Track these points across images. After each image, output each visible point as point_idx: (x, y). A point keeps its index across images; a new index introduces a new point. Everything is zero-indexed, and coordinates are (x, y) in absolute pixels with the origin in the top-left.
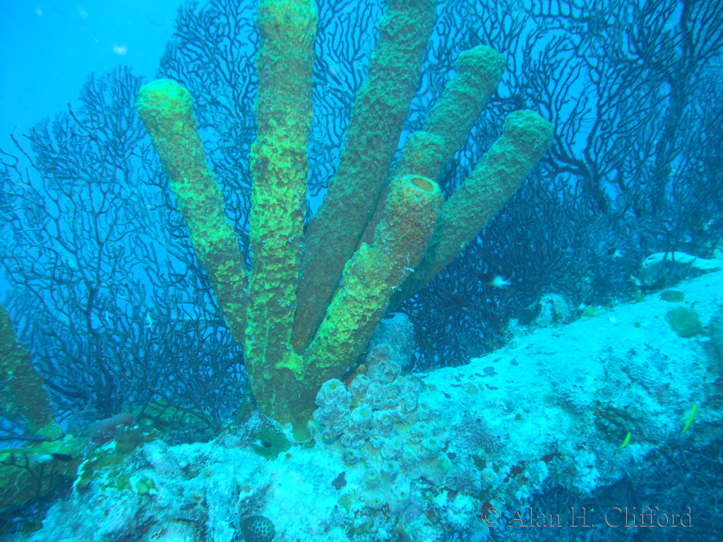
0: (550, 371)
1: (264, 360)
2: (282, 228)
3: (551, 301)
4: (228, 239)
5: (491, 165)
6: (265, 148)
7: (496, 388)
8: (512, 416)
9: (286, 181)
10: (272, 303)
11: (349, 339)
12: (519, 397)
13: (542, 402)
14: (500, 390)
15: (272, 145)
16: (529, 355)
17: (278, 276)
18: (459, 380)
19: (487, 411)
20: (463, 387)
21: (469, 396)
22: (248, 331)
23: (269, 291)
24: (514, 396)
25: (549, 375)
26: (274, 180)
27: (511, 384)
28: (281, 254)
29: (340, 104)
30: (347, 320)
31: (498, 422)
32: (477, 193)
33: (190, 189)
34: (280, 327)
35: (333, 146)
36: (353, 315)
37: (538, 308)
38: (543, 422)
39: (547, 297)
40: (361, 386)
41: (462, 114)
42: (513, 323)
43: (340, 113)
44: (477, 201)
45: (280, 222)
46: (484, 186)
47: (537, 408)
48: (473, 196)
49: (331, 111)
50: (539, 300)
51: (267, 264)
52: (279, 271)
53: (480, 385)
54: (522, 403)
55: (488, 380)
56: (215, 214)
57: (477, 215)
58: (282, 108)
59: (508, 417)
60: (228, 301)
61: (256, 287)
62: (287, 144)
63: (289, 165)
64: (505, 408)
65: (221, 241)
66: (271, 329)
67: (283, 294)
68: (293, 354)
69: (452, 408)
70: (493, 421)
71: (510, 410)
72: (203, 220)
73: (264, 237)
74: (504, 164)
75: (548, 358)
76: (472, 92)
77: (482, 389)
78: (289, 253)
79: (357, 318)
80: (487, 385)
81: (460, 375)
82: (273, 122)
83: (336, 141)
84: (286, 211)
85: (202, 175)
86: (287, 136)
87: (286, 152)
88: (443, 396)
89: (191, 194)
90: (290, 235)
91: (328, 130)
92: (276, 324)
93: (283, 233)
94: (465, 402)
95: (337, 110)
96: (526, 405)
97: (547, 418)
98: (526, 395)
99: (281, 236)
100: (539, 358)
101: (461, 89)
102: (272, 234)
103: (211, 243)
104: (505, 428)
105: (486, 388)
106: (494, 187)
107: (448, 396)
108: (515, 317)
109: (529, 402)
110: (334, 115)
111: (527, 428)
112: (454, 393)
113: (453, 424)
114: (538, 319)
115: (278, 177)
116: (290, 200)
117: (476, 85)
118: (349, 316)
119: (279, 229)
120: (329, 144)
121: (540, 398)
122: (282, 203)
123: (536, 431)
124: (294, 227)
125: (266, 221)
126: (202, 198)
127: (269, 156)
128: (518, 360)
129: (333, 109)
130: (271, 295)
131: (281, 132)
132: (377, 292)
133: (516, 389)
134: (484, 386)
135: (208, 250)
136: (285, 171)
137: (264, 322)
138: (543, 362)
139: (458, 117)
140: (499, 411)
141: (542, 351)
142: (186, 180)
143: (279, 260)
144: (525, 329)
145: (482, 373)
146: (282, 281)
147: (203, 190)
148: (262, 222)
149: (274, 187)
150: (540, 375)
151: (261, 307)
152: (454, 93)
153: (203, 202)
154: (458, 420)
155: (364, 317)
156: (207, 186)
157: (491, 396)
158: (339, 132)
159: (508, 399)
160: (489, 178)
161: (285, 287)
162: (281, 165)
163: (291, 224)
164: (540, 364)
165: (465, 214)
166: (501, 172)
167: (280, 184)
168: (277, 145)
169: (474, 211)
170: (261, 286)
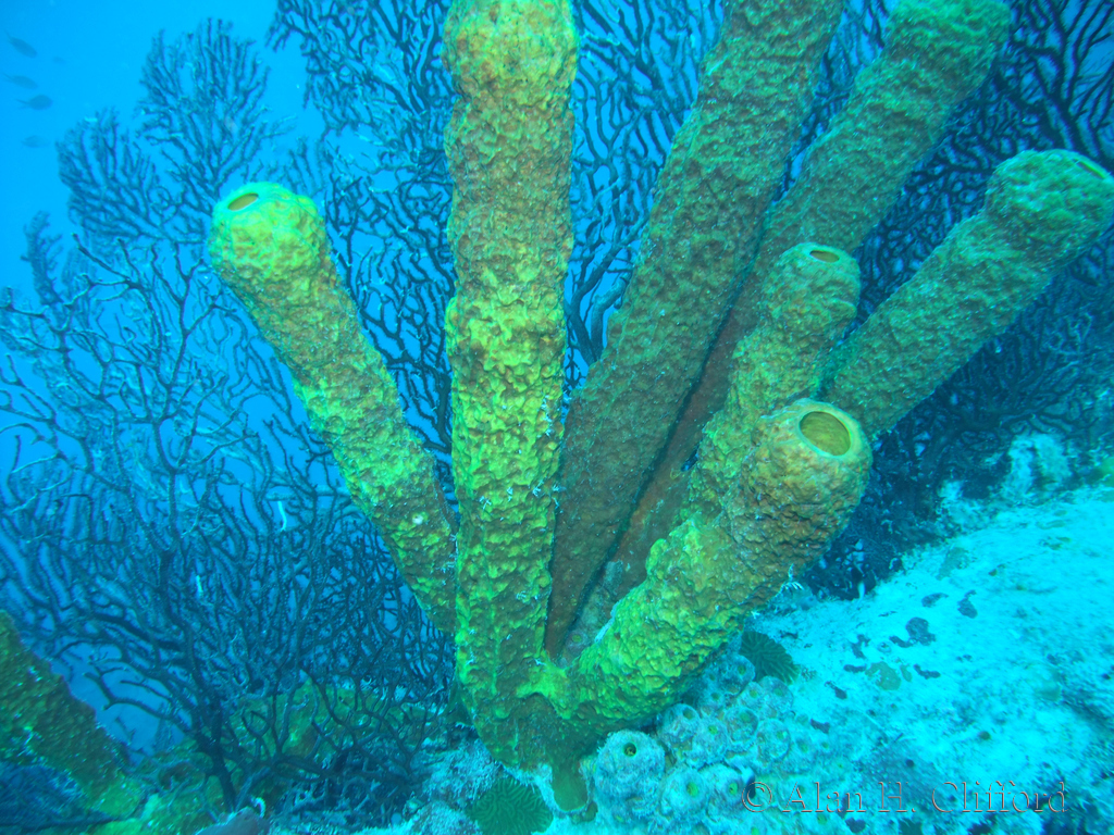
0: (1044, 632)
1: (494, 691)
2: (518, 472)
3: (1033, 450)
5: (952, 283)
6: (473, 324)
7: (936, 675)
8: (971, 732)
9: (522, 388)
10: (501, 599)
12: (984, 692)
13: (1031, 701)
14: (943, 678)
15: (489, 320)
16: (997, 591)
17: (514, 552)
18: (859, 654)
19: (921, 725)
20: (870, 674)
21: (883, 693)
22: (460, 638)
23: (497, 580)
24: (974, 692)
25: (1042, 640)
26: (497, 386)
27: (966, 664)
28: (519, 517)
29: (609, 75)
30: (658, 660)
31: (943, 747)
32: (916, 344)
33: (333, 399)
34: (521, 634)
35: (598, 163)
36: (670, 654)
37: (1004, 466)
38: (1034, 740)
39: (1021, 442)
40: (682, 731)
41: (890, 157)
42: (950, 491)
43: (610, 93)
44: (914, 359)
45: (512, 461)
46: (933, 329)
47: (1020, 713)
48: (906, 349)
49: (592, 92)
51: (490, 533)
52: (515, 542)
53: (903, 669)
54: (989, 707)
55: (917, 654)
56: (384, 436)
57: (911, 385)
58: (509, 252)
59: (964, 735)
60: (420, 575)
61: (472, 570)
62: (521, 318)
63: (526, 359)
64: (957, 718)
65: (400, 483)
66: (505, 640)
67: (525, 581)
69: (852, 722)
71: (967, 721)
72: (363, 450)
73: (484, 489)
74: (983, 287)
75: (1038, 601)
77: (908, 678)
78: (532, 511)
79: (678, 659)
80: (917, 667)
81: (860, 637)
82: (489, 276)
83: (603, 152)
84: (523, 439)
85: (355, 371)
86: (519, 302)
87: (518, 334)
88: (831, 694)
89: (334, 409)
90: (534, 482)
91: (587, 132)
92: (512, 631)
93: (519, 481)
94: (876, 708)
95: (604, 88)
96: (999, 708)
97: (1042, 731)
98: (996, 685)
99: (515, 487)
100: (1022, 599)
102: (498, 485)
103: (381, 489)
104: (958, 759)
105: (915, 673)
106: (956, 332)
107: (841, 694)
109: (1004, 701)
110: (597, 98)
111: (1003, 753)
112: (852, 684)
113: (855, 757)
114: (1006, 489)
115: (504, 380)
116: (532, 420)
118: (661, 652)
119: (510, 476)
120: (591, 159)
121: (1026, 691)
122: (515, 426)
123: (1021, 759)
125: (485, 462)
126: (358, 412)
127: (484, 342)
129: (597, 87)
130: (502, 587)
131: (507, 294)
132: (721, 620)
133: (976, 675)
134: (911, 670)
135: (375, 501)
136: (520, 372)
137: (491, 629)
138: (1028, 609)
139: (881, 165)
140: (943, 724)
141: (1025, 583)
142: (323, 384)
143: (514, 527)
144: (977, 507)
145: (904, 636)
146: (520, 558)
147: (358, 399)
148: (476, 464)
149: (496, 399)
150: (1024, 639)
151: (483, 603)
153: (361, 420)
154: (864, 749)
155: (693, 657)
156: (365, 390)
157: (926, 692)
158: (609, 133)
159: (961, 698)
161: (528, 569)
162: (511, 359)
163: (535, 463)
164: (1021, 614)
165: (885, 385)
166: (973, 304)
167: (510, 393)
168: (500, 319)
169: (905, 380)
170: (481, 570)
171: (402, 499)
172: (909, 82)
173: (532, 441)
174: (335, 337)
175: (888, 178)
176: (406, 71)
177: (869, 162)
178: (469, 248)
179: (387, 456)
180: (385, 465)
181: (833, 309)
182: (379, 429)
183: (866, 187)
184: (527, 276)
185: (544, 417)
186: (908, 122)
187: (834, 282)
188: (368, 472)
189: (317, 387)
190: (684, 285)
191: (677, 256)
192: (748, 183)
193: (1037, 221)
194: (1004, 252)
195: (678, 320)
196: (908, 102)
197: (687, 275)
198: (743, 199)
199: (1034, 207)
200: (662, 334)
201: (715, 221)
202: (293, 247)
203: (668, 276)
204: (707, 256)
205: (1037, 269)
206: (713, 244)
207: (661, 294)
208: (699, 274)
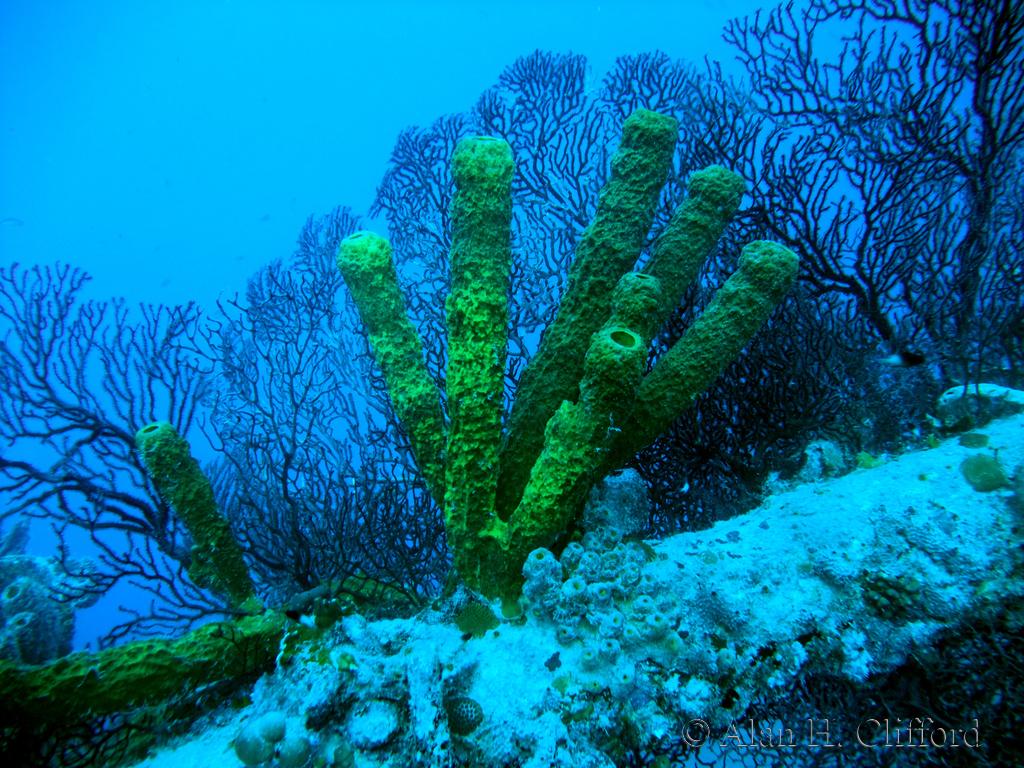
0: (806, 535)
1: (465, 528)
2: (479, 386)
4: (428, 395)
5: (724, 304)
6: (459, 301)
7: (739, 557)
8: (758, 588)
9: (483, 336)
10: (471, 466)
11: (554, 505)
13: (796, 573)
14: (743, 558)
15: (467, 298)
16: (783, 516)
17: (477, 436)
18: (696, 548)
19: (728, 583)
20: (699, 556)
21: (707, 566)
22: (447, 496)
23: (468, 453)
24: (761, 566)
25: (805, 540)
26: (469, 334)
27: (759, 552)
28: (479, 413)
30: (550, 485)
31: (740, 596)
33: (388, 343)
34: (481, 492)
35: (552, 273)
36: (556, 480)
41: (692, 244)
43: (560, 234)
45: (477, 379)
47: (789, 579)
49: (549, 234)
50: (804, 449)
51: (465, 423)
52: (477, 431)
53: (720, 553)
55: (731, 547)
56: (414, 369)
58: (477, 260)
59: (753, 590)
61: (455, 449)
62: (483, 297)
63: (485, 319)
64: (749, 579)
65: (420, 397)
66: (471, 494)
67: (483, 456)
68: (498, 521)
69: (685, 580)
70: (735, 596)
71: (755, 581)
72: (401, 375)
73: (461, 395)
74: (737, 304)
75: (805, 520)
76: (703, 219)
77: (722, 558)
78: (488, 411)
79: (560, 483)
80: (728, 553)
81: (698, 541)
82: (468, 275)
84: (483, 367)
85: (401, 328)
86: (482, 288)
87: (482, 305)
88: (676, 566)
89: (389, 348)
90: (489, 393)
92: (477, 489)
93: (480, 390)
94: (701, 573)
95: (556, 233)
97: (802, 591)
98: (775, 563)
99: (479, 394)
100: (795, 520)
101: (691, 217)
102: (469, 392)
103: (410, 399)
104: (749, 603)
105: (727, 556)
106: (727, 331)
108: (775, 470)
109: (780, 572)
110: (552, 238)
111: (777, 602)
112: (689, 562)
113: (686, 598)
114: (803, 472)
115: (474, 332)
116: (488, 355)
117: (707, 212)
119: (476, 387)
120: (546, 271)
121: (793, 568)
122: (479, 359)
123: (789, 607)
124: (493, 383)
125: (462, 378)
126: (401, 352)
127: (464, 309)
128: (769, 523)
130: (470, 457)
131: (476, 285)
133: (763, 557)
134: (725, 554)
135: (406, 406)
136: (482, 325)
137: (464, 487)
138: (799, 525)
139: (687, 248)
140: (742, 583)
141: (799, 512)
142: (385, 334)
143: (477, 420)
144: (787, 484)
145: (724, 538)
146: (482, 441)
147: (401, 344)
148: (458, 380)
149: (469, 341)
150: (794, 540)
151: (460, 471)
152: (683, 220)
153: (402, 356)
154: (692, 594)
156: (405, 339)
157: (732, 566)
158: (558, 257)
159: (753, 569)
160: (721, 320)
161: (485, 449)
162: (477, 318)
163: (489, 380)
164: (795, 527)
166: (735, 313)
167: (476, 339)
168: (472, 297)
170: (460, 448)
171: (420, 407)
172: (699, 207)
173: (488, 368)
174: (392, 307)
175: (693, 256)
176: (444, 225)
177: (682, 246)
178: (459, 260)
179: (414, 380)
180: (413, 386)
181: (644, 301)
182: (412, 364)
183: (681, 259)
184: (487, 274)
185: (495, 355)
186: (700, 226)
187: (645, 288)
188: (403, 389)
189: (381, 336)
190: (585, 305)
191: (581, 289)
192: (620, 252)
193: (759, 269)
194: (745, 286)
195: (581, 325)
196: (699, 217)
197: (587, 299)
198: (617, 260)
199: (757, 261)
200: (573, 332)
201: (602, 270)
202: (377, 256)
203: (577, 300)
204: (597, 290)
205: (764, 297)
206: (601, 283)
207: (573, 311)
208: (594, 299)
